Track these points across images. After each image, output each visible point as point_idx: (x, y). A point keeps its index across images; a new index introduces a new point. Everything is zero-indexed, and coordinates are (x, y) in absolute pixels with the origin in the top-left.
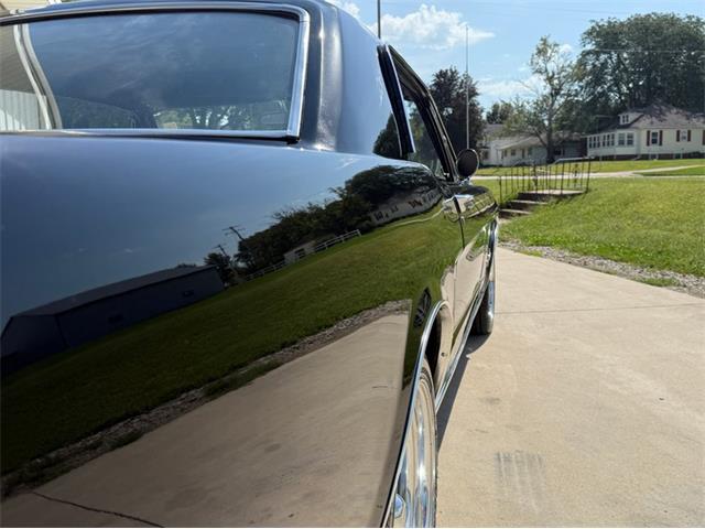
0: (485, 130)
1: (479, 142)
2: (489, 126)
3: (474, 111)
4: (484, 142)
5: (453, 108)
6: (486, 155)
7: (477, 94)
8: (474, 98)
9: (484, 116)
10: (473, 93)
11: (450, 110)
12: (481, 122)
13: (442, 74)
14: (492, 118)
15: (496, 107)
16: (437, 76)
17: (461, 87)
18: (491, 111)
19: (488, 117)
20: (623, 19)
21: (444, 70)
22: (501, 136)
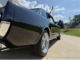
3: (63, 24)
6: (64, 28)
16: (59, 21)
20: (78, 15)
22: (66, 26)
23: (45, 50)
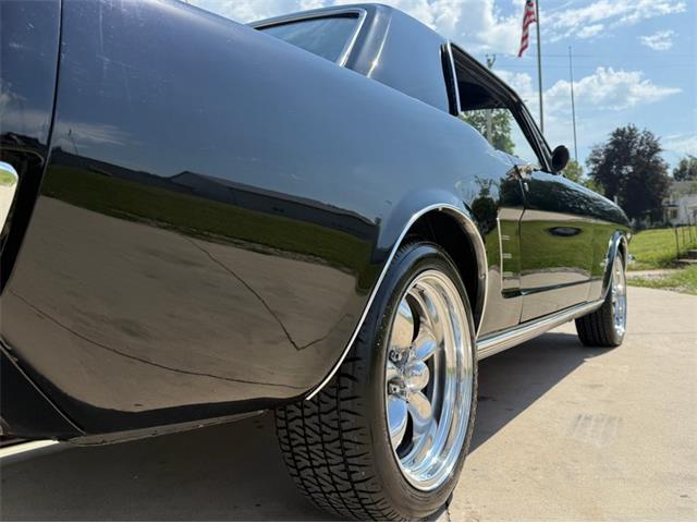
0: (671, 187)
1: (665, 200)
2: (675, 182)
3: (658, 168)
4: (671, 200)
5: (633, 165)
6: (675, 214)
7: (660, 150)
8: (656, 155)
9: (670, 173)
10: (655, 149)
11: (630, 169)
12: (667, 178)
13: (619, 133)
14: (680, 175)
15: (683, 163)
16: (614, 135)
17: (641, 144)
18: (679, 168)
19: (675, 175)
21: (621, 128)
22: (690, 193)
23: (430, 456)
